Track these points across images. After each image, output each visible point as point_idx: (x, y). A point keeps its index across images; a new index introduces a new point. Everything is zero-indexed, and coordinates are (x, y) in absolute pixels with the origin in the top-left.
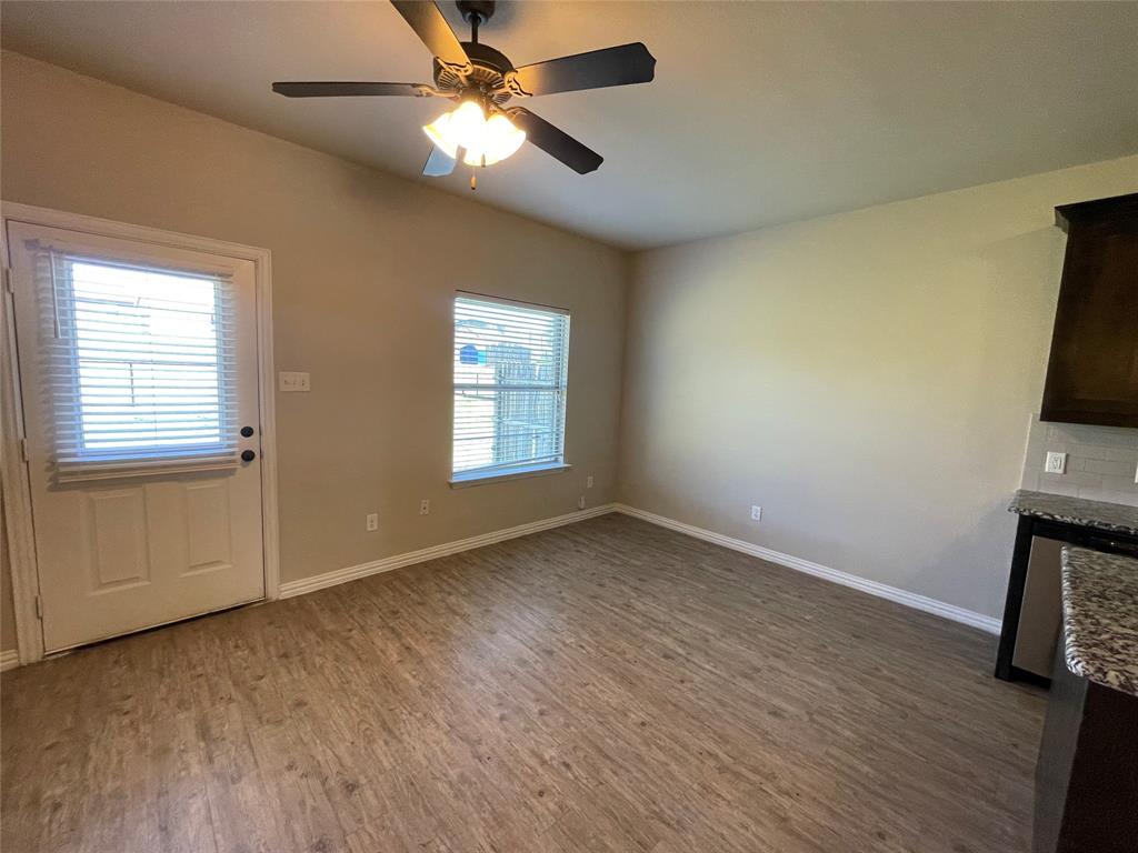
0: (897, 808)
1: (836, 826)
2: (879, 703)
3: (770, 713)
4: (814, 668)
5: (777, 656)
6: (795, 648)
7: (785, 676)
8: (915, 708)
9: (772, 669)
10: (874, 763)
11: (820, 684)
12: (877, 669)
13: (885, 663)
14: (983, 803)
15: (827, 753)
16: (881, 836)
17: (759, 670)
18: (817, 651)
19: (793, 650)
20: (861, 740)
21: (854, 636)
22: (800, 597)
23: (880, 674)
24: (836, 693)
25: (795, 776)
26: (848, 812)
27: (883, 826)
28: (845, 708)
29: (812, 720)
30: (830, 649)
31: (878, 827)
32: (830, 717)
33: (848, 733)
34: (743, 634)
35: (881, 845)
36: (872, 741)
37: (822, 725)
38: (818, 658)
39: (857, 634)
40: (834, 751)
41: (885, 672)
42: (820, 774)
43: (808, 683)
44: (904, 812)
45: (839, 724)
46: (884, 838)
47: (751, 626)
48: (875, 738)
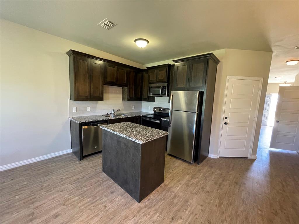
0: (100, 199)
1: (100, 217)
2: (72, 185)
3: (55, 218)
4: (48, 194)
5: (33, 203)
6: (35, 195)
7: (44, 205)
8: (78, 179)
9: (37, 208)
10: (87, 197)
11: (56, 195)
12: (62, 178)
13: (61, 176)
14: (104, 183)
15: (80, 207)
16: (105, 207)
17: (33, 213)
18: (42, 189)
19: (35, 196)
20: (80, 196)
21: (46, 176)
22: (12, 180)
23: (64, 179)
24: (62, 193)
25: (82, 221)
26: (98, 211)
27: (103, 205)
28: (68, 194)
29: (66, 206)
30: (45, 185)
31: (103, 206)
32: (69, 199)
33: (76, 198)
34: (7, 211)
35: (107, 208)
36: (82, 194)
37: (70, 203)
38: (46, 190)
39: (46, 175)
40: (80, 205)
41: (64, 178)
42: (85, 213)
43: (52, 199)
44: (102, 198)
45: (72, 199)
46: (106, 207)
47: (6, 205)
48: (81, 192)
